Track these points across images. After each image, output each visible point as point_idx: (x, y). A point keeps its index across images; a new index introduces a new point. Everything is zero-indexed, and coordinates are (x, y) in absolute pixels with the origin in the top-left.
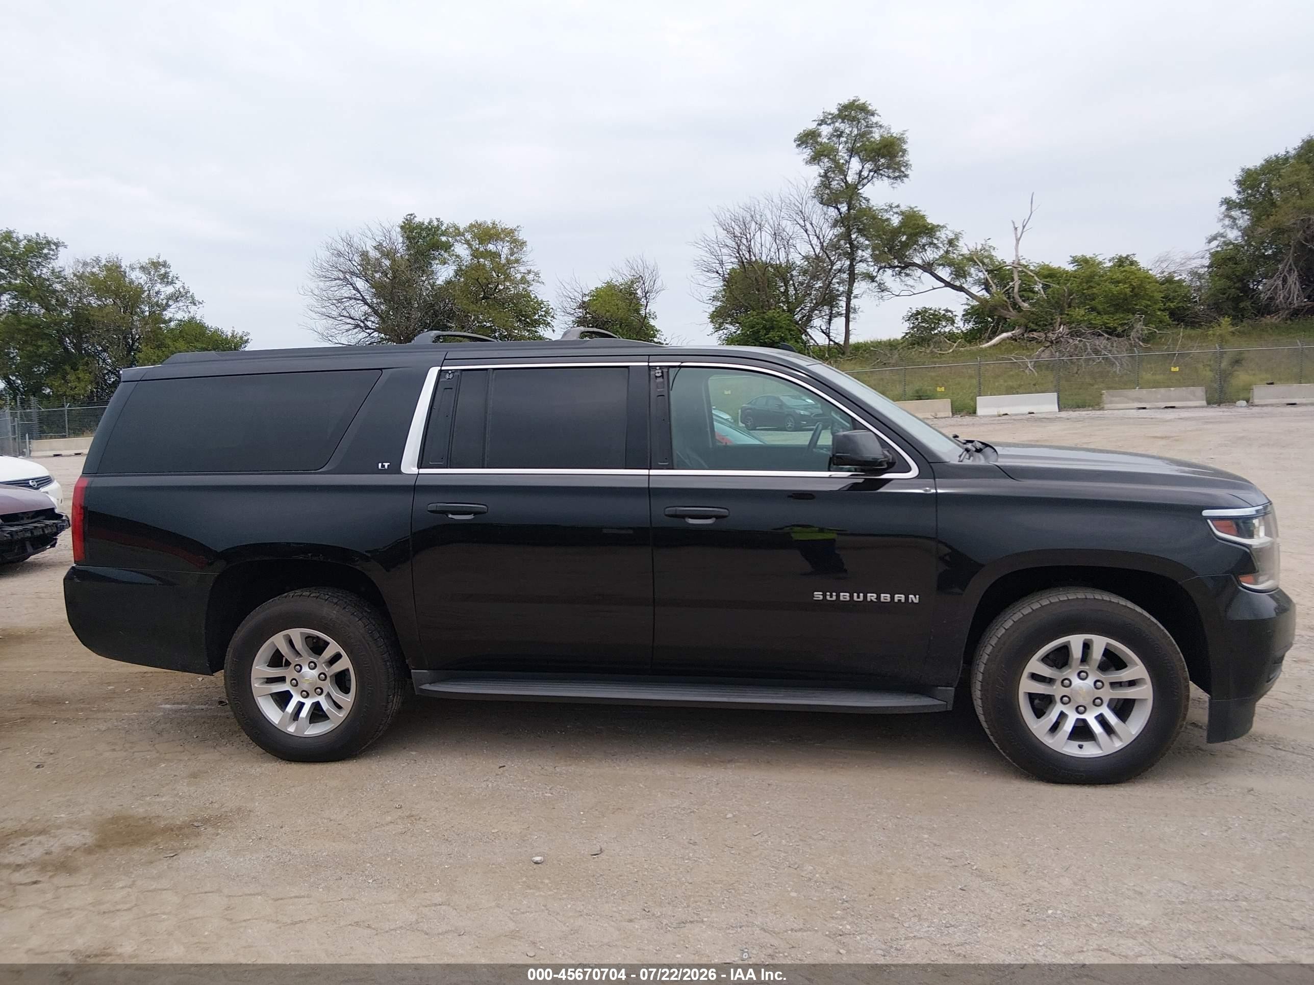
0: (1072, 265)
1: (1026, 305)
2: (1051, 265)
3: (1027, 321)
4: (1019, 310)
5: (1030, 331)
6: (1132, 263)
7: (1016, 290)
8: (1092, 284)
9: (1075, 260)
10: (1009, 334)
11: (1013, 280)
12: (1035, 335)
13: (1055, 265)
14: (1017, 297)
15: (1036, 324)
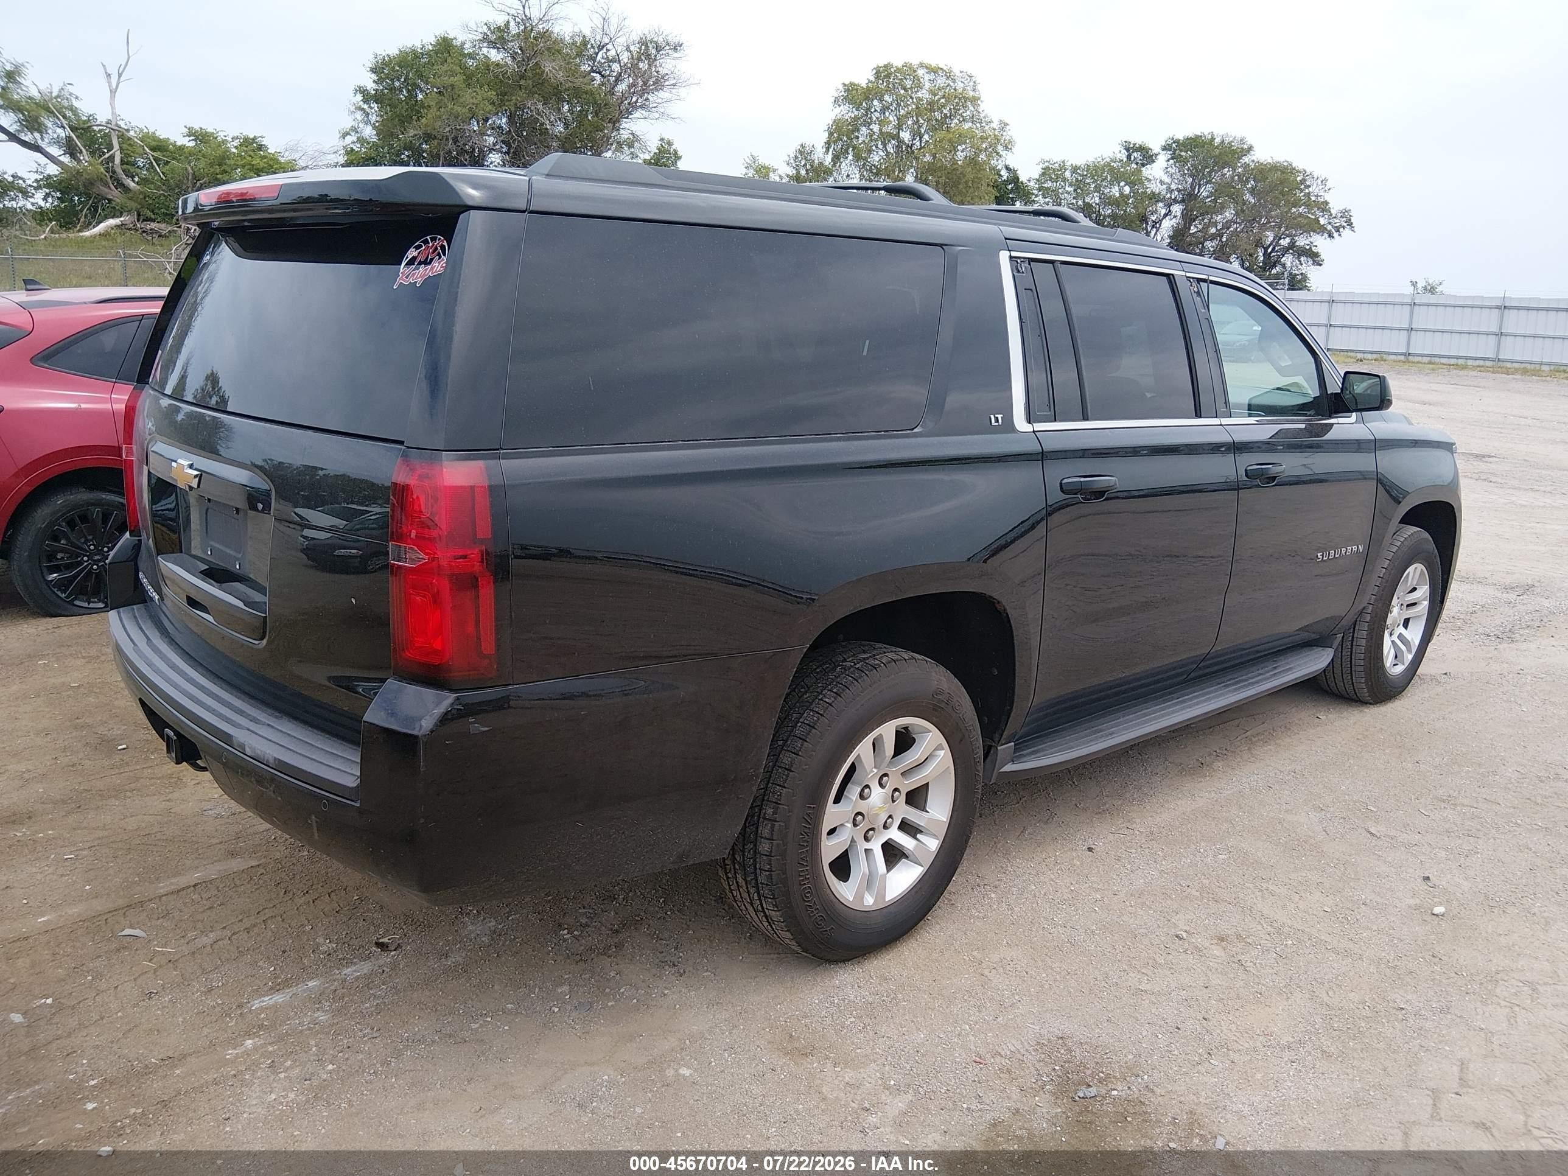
0: (188, 139)
1: (132, 185)
2: (157, 134)
3: (139, 207)
4: (126, 189)
5: (144, 220)
6: (261, 147)
7: (117, 160)
8: (225, 167)
9: (191, 133)
10: (116, 221)
11: (110, 147)
12: (153, 225)
13: (162, 134)
14: (119, 170)
15: (153, 211)
